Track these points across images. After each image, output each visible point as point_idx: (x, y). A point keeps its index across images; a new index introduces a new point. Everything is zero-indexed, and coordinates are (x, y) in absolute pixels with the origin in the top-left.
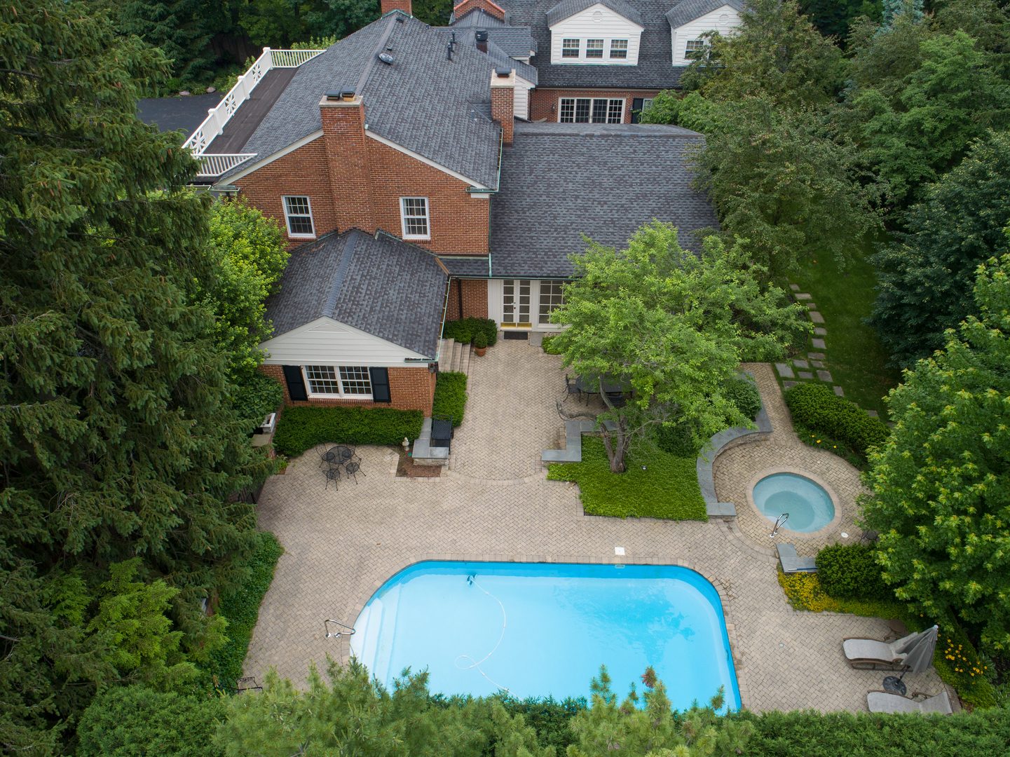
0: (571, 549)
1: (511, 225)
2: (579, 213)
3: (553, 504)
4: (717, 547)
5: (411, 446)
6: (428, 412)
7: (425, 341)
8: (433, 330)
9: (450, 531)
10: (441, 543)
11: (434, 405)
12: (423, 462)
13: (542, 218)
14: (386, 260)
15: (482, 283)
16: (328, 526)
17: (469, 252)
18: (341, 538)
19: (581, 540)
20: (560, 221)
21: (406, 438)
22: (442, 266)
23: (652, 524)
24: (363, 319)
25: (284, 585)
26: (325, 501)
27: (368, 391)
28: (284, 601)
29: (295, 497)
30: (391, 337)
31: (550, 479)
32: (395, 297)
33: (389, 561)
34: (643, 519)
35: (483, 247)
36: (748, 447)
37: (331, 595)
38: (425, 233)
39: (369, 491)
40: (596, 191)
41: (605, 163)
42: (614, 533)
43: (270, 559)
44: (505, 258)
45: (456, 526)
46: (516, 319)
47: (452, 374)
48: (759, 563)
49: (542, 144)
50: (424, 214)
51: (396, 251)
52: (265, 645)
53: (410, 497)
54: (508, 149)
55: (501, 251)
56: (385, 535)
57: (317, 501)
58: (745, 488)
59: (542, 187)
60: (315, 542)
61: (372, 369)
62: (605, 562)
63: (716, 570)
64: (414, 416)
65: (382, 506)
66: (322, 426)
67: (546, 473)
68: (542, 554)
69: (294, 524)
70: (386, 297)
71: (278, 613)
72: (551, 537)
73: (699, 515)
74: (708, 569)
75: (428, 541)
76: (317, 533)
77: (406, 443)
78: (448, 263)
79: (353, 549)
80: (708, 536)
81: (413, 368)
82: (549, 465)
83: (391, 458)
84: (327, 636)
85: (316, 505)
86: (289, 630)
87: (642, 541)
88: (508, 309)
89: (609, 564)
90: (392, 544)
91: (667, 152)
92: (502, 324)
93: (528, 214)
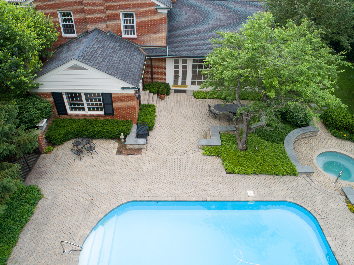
0: (221, 192)
1: (177, 34)
2: (210, 30)
3: (208, 167)
4: (307, 190)
5: (125, 139)
6: (135, 121)
7: (133, 79)
8: (138, 75)
9: (147, 184)
10: (142, 190)
11: (138, 118)
12: (131, 147)
13: (192, 32)
14: (113, 44)
15: (163, 61)
16: (73, 181)
17: (157, 45)
18: (80, 188)
19: (226, 187)
20: (201, 33)
21: (122, 134)
22: (142, 51)
23: (266, 178)
24: (97, 64)
25: (39, 218)
26: (73, 168)
27: (101, 109)
28: (38, 229)
29: (55, 166)
30: (113, 74)
31: (204, 155)
32: (116, 58)
33: (109, 202)
34: (260, 175)
35: (163, 42)
36: (307, 140)
37: (70, 224)
38: (134, 34)
39: (100, 162)
40: (218, 21)
41: (222, 11)
42: (245, 183)
43: (32, 202)
44: (175, 49)
45: (151, 180)
46: (180, 83)
47: (148, 105)
48: (334, 199)
49: (190, 3)
50: (133, 23)
51: (118, 41)
52: (19, 260)
53: (123, 165)
54: (175, 5)
55: (173, 45)
56: (108, 186)
57: (68, 168)
58: (312, 159)
59: (192, 20)
60: (64, 191)
61: (103, 94)
62: (243, 199)
63: (310, 203)
64: (127, 123)
65: (107, 170)
66: (75, 128)
67: (201, 152)
68: (204, 196)
69: (52, 181)
70: (111, 57)
71: (33, 236)
72: (208, 186)
73: (293, 173)
74: (305, 203)
75: (134, 189)
76: (66, 186)
77: (122, 137)
78: (146, 50)
79: (87, 194)
80: (300, 184)
81: (126, 93)
82: (203, 147)
83: (114, 145)
84: (64, 252)
85: (67, 170)
86: (38, 249)
87: (262, 187)
88: (176, 77)
89: (245, 201)
90: (111, 191)
91: (250, 7)
92: (173, 86)
93: (185, 30)
